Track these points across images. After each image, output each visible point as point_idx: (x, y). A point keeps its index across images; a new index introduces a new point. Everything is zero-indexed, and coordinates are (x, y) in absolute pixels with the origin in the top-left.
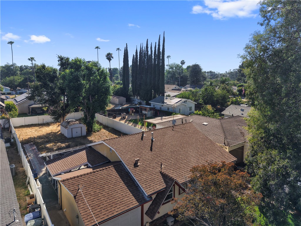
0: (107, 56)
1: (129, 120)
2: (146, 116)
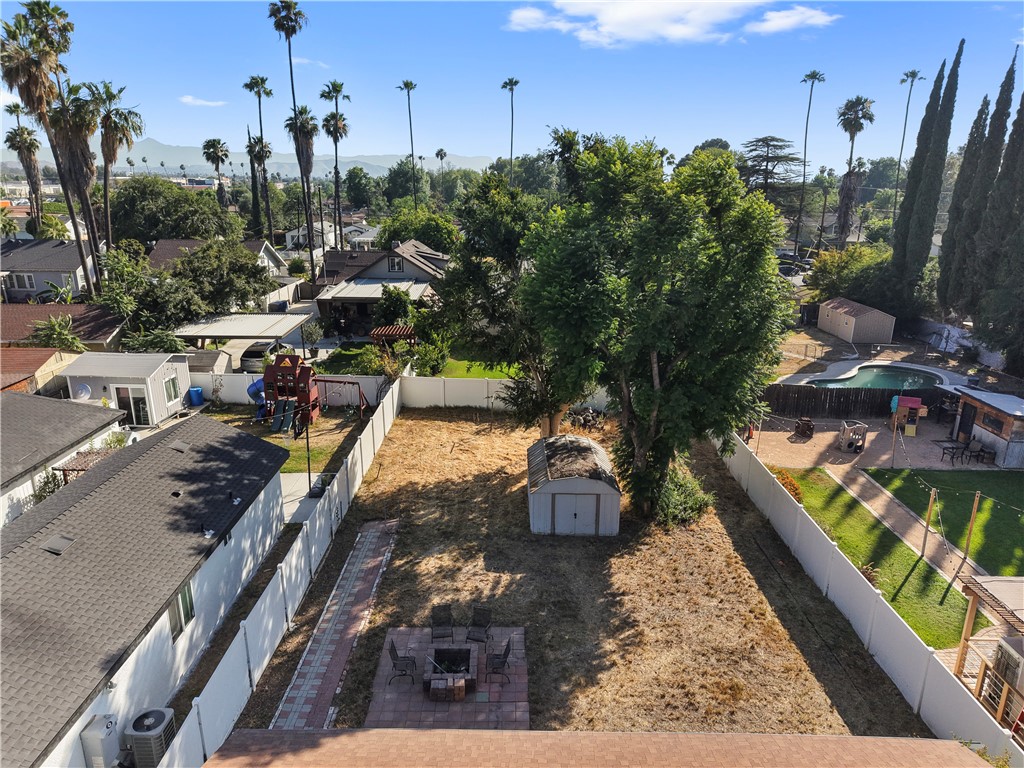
0: (843, 114)
1: (873, 468)
2: (993, 463)
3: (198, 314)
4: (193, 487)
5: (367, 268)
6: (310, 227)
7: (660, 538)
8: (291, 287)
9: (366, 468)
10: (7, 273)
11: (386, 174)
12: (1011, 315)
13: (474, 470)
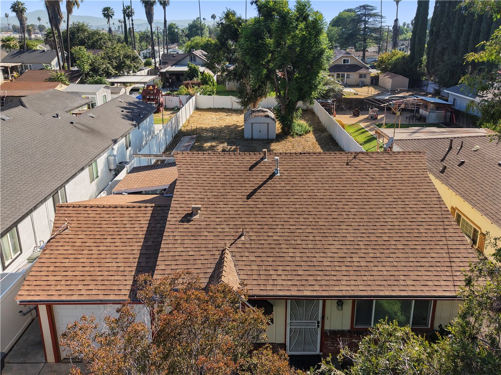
1: (377, 124)
2: (425, 122)
3: (111, 74)
4: (127, 111)
5: (180, 61)
6: (153, 49)
7: (290, 139)
8: (146, 71)
9: (184, 122)
10: (21, 64)
11: (187, 26)
12: (447, 72)
13: (225, 124)
